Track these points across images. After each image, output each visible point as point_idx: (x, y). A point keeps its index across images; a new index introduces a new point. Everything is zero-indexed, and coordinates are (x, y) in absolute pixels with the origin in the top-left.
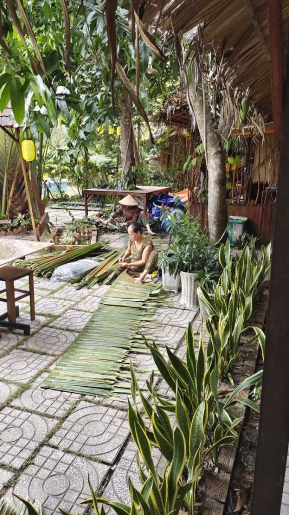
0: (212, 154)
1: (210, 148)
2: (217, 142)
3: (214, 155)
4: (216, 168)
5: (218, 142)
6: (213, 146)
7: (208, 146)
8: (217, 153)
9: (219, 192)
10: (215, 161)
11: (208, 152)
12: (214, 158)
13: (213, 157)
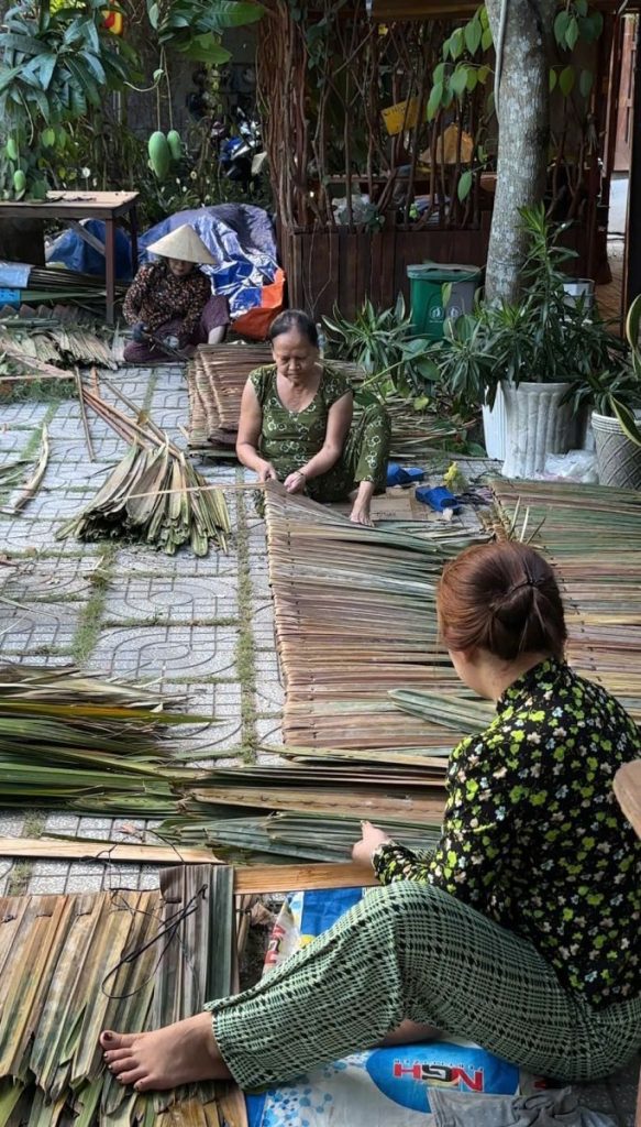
0: (520, 56)
1: (514, 39)
2: (532, 20)
3: (525, 60)
4: (530, 95)
5: (535, 21)
6: (523, 31)
7: (508, 33)
8: (531, 54)
9: (534, 167)
10: (526, 74)
11: (507, 49)
12: (526, 69)
13: (521, 64)
